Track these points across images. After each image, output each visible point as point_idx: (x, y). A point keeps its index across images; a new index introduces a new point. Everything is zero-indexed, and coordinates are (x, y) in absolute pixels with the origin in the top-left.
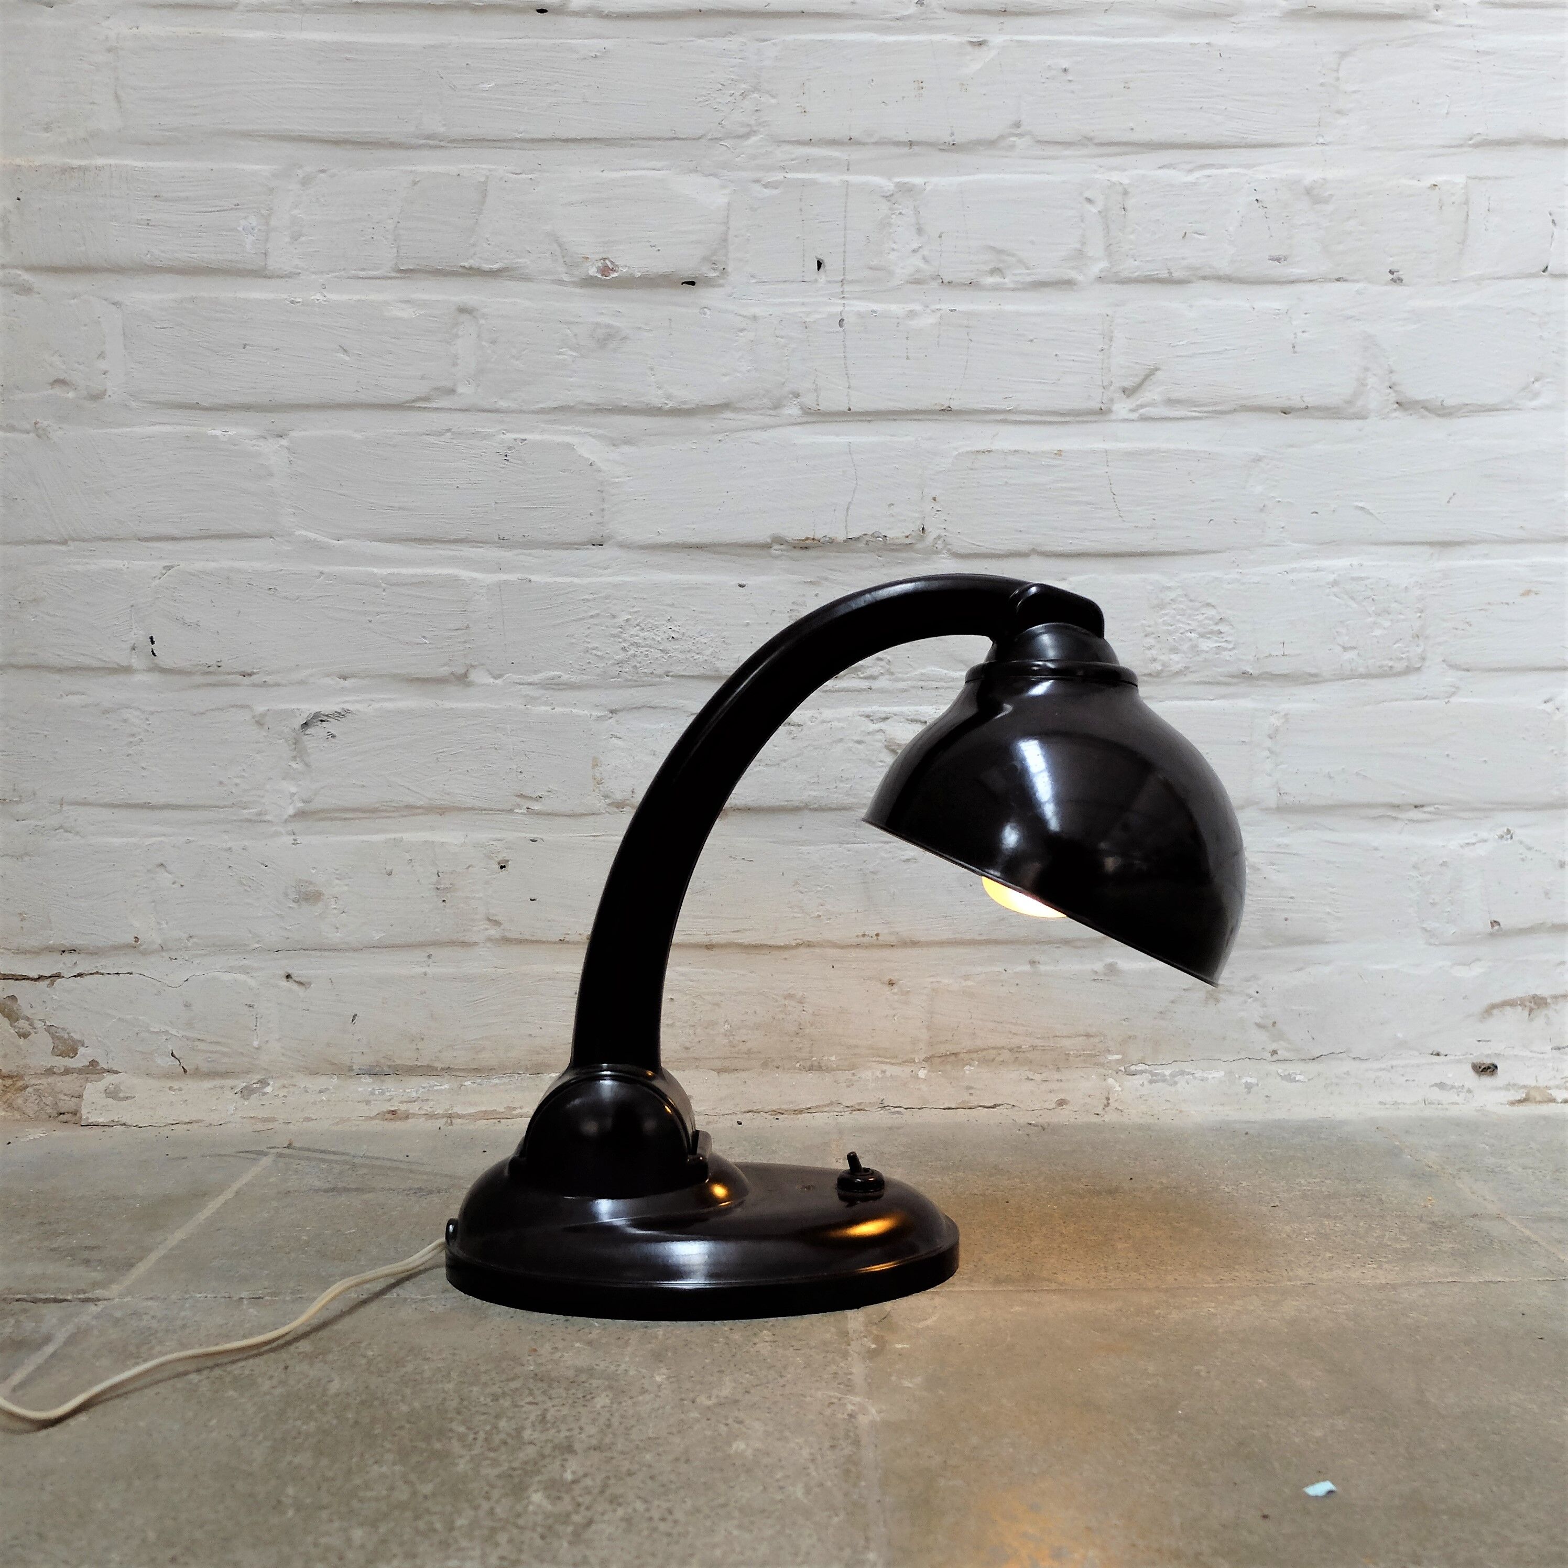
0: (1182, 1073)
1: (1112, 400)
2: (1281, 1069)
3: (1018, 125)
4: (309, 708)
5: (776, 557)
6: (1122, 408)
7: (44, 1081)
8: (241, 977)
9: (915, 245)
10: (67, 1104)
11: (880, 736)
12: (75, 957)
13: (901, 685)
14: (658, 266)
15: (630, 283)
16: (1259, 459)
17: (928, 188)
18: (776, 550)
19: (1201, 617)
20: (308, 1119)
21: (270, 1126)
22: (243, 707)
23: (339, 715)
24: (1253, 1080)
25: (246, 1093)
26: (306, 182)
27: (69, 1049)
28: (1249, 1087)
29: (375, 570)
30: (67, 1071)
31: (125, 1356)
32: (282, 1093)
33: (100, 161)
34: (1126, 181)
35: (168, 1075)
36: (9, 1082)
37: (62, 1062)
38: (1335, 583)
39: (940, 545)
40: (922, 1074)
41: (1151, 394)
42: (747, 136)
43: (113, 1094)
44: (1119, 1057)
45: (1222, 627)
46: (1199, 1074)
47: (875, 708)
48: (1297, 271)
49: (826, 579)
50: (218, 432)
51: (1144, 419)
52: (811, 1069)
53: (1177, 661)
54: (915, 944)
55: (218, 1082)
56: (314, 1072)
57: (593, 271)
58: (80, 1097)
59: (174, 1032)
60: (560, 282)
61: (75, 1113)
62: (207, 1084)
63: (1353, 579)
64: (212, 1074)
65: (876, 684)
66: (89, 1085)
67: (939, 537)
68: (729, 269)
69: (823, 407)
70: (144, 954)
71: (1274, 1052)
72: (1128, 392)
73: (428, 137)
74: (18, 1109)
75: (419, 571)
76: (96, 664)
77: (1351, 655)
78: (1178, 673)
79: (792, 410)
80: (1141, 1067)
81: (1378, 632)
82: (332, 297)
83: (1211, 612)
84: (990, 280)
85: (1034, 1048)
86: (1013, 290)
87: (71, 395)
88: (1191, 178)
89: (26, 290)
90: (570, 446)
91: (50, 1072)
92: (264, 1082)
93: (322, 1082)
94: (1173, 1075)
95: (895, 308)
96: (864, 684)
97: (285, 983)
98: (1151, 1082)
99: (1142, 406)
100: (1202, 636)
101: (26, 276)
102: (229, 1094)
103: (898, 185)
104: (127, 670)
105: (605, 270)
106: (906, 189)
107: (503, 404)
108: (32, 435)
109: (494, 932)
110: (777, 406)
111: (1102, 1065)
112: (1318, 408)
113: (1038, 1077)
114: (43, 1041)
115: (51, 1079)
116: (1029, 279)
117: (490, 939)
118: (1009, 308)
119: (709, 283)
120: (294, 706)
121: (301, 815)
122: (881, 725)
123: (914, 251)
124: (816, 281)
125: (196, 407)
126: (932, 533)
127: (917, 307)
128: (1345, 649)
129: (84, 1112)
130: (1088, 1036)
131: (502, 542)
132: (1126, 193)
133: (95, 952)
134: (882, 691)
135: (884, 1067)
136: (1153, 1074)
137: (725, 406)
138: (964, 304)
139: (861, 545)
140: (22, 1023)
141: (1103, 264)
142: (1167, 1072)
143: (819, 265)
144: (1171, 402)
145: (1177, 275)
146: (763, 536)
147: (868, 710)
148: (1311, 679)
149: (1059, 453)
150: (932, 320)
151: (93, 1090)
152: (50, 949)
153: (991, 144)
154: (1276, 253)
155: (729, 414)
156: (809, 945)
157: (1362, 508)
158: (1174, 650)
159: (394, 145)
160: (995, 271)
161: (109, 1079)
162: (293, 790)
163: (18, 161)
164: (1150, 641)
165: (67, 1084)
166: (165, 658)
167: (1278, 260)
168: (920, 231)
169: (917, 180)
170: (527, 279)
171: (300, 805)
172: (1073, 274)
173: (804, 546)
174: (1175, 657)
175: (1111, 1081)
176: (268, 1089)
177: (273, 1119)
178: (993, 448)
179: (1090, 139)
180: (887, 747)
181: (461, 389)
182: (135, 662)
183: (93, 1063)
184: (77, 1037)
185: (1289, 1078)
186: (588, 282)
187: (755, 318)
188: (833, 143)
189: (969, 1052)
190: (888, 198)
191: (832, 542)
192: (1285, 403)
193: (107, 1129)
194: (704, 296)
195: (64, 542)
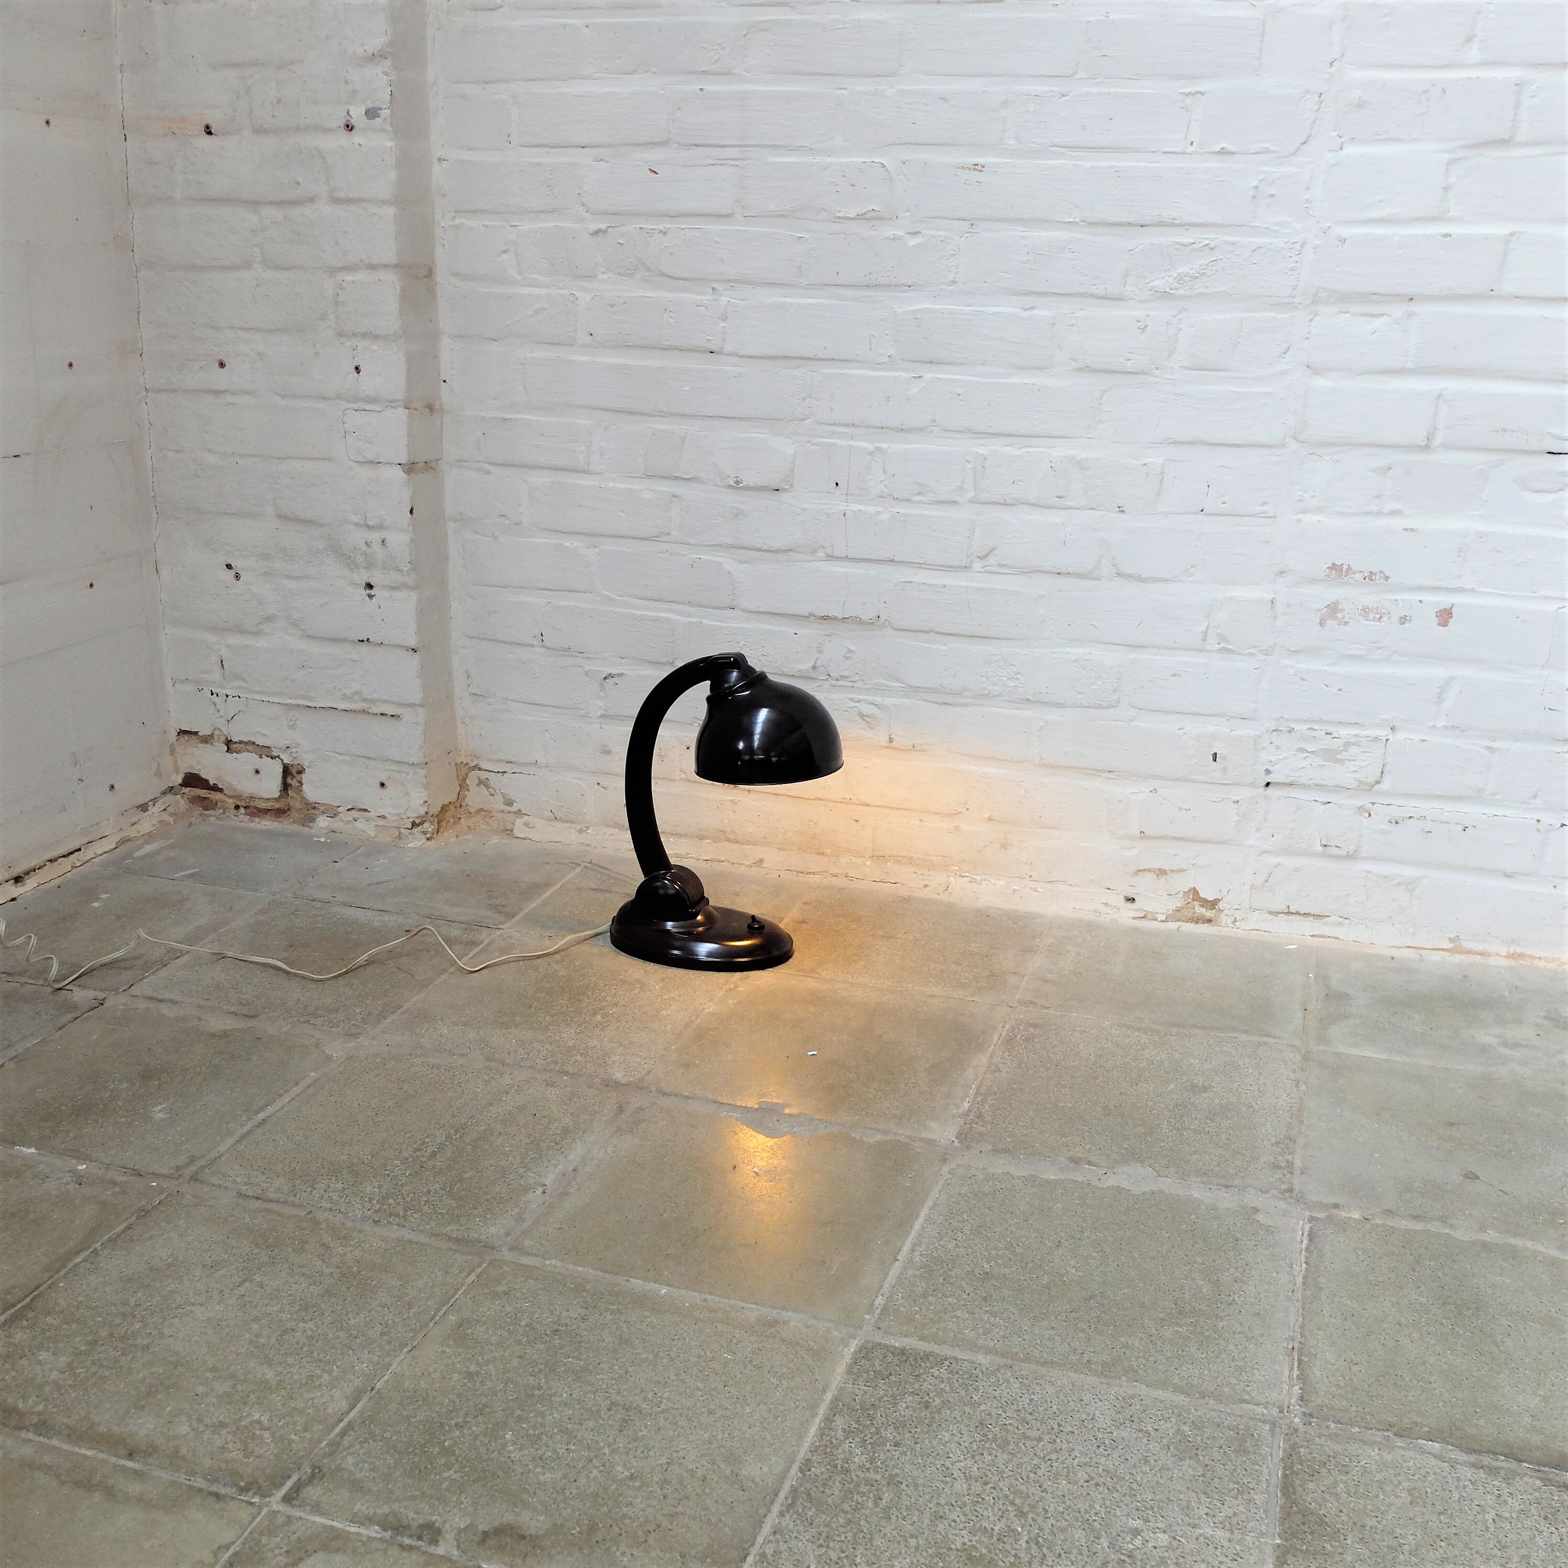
0: (985, 880)
1: (972, 562)
2: (1032, 885)
3: (934, 421)
4: (608, 671)
5: (812, 622)
6: (977, 565)
7: (501, 815)
8: (578, 782)
9: (882, 479)
10: (509, 827)
11: (855, 709)
12: (512, 765)
13: (866, 686)
14: (761, 482)
15: (748, 488)
16: (1043, 597)
17: (890, 450)
18: (812, 619)
19: (1009, 670)
20: (604, 847)
21: (588, 848)
22: (580, 666)
23: (620, 675)
24: (1018, 888)
25: (580, 831)
26: (606, 429)
27: (510, 803)
28: (1014, 891)
29: (635, 612)
30: (509, 812)
31: (504, 951)
32: (596, 833)
33: (518, 416)
34: (986, 453)
35: (549, 820)
36: (486, 813)
37: (507, 808)
38: (1076, 661)
39: (887, 623)
40: (868, 863)
41: (992, 560)
42: (805, 419)
43: (526, 825)
44: (957, 868)
45: (1018, 676)
46: (993, 881)
47: (855, 696)
48: (1069, 504)
49: (835, 634)
50: (568, 544)
51: (987, 572)
52: (819, 854)
53: (996, 690)
54: (868, 805)
55: (569, 825)
56: (607, 826)
57: (732, 483)
58: (514, 824)
59: (551, 801)
60: (718, 486)
61: (512, 831)
62: (565, 825)
63: (1085, 660)
64: (567, 821)
65: (856, 685)
66: (518, 820)
67: (886, 620)
68: (795, 485)
69: (835, 554)
70: (540, 767)
71: (1031, 876)
72: (981, 558)
73: (660, 412)
74: (490, 825)
75: (653, 614)
76: (520, 642)
77: (1081, 696)
78: (997, 695)
79: (821, 554)
80: (967, 874)
81: (1095, 687)
82: (619, 485)
83: (1014, 669)
84: (917, 498)
85: (919, 859)
86: (928, 504)
87: (507, 522)
88: (1019, 453)
89: (488, 473)
90: (721, 563)
91: (502, 811)
92: (588, 828)
93: (612, 831)
94: (981, 880)
95: (871, 509)
96: (850, 684)
97: (597, 787)
98: (970, 882)
99: (986, 566)
100: (1009, 679)
101: (488, 467)
102: (573, 831)
103: (876, 448)
104: (532, 646)
105: (737, 483)
106: (880, 450)
107: (691, 541)
108: (491, 539)
109: (683, 776)
110: (814, 552)
111: (949, 870)
112: (1074, 574)
113: (919, 872)
114: (499, 797)
115: (503, 814)
116: (935, 499)
117: (682, 779)
118: (926, 512)
119: (785, 490)
120: (601, 669)
121: (603, 716)
122: (857, 704)
123: (882, 481)
124: (834, 493)
125: (560, 531)
126: (883, 618)
127: (880, 509)
128: (1079, 693)
129: (515, 832)
130: (944, 857)
131: (690, 604)
132: (985, 459)
133: (521, 764)
134: (859, 688)
135: (853, 858)
136: (972, 878)
137: (790, 550)
138: (904, 510)
139: (850, 620)
140: (491, 790)
141: (972, 494)
142: (979, 878)
143: (837, 484)
144: (1000, 565)
145: (1008, 502)
146: (805, 612)
147: (851, 696)
148: (1061, 706)
149: (945, 586)
150: (887, 516)
151: (519, 822)
152: (503, 761)
153: (921, 430)
154: (1059, 495)
155: (792, 553)
156: (820, 799)
157: (1093, 625)
158: (994, 684)
159: (644, 414)
160: (918, 494)
161: (526, 818)
162: (601, 704)
163: (483, 414)
164: (984, 679)
165: (510, 817)
166: (546, 643)
167: (1060, 498)
168: (884, 472)
169: (884, 446)
170: (702, 482)
171: (603, 712)
172: (957, 498)
173: (825, 618)
174: (995, 688)
175: (952, 878)
176: (589, 831)
177: (589, 845)
178: (914, 580)
179: (970, 430)
180: (859, 715)
181: (673, 533)
182: (535, 643)
183: (520, 810)
184: (513, 798)
185: (1035, 890)
186: (730, 487)
187: (805, 509)
188: (845, 425)
189: (890, 856)
190: (871, 454)
191: (836, 618)
192: (1059, 571)
193: (523, 841)
194: (783, 496)
195: (505, 587)
